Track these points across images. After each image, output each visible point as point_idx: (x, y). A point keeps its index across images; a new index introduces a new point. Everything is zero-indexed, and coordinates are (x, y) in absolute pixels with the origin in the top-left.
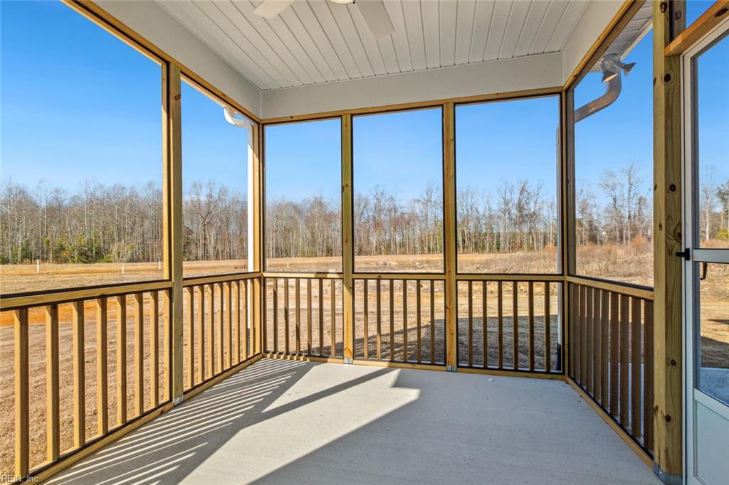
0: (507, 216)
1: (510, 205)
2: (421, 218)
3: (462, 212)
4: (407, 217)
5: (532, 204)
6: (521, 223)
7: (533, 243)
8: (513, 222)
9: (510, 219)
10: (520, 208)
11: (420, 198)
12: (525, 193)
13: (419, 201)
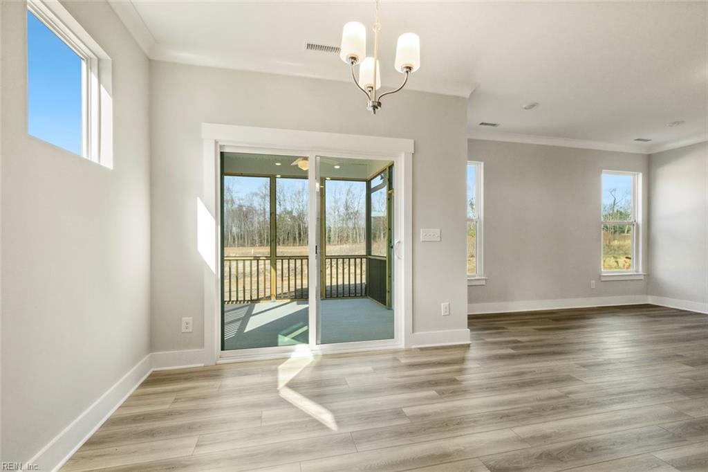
0: (337, 213)
1: (339, 203)
2: (259, 212)
3: (298, 207)
4: (244, 209)
5: (356, 204)
6: (347, 220)
7: (356, 237)
8: (341, 218)
9: (339, 216)
10: (347, 208)
11: (258, 192)
12: (351, 195)
13: (256, 194)
